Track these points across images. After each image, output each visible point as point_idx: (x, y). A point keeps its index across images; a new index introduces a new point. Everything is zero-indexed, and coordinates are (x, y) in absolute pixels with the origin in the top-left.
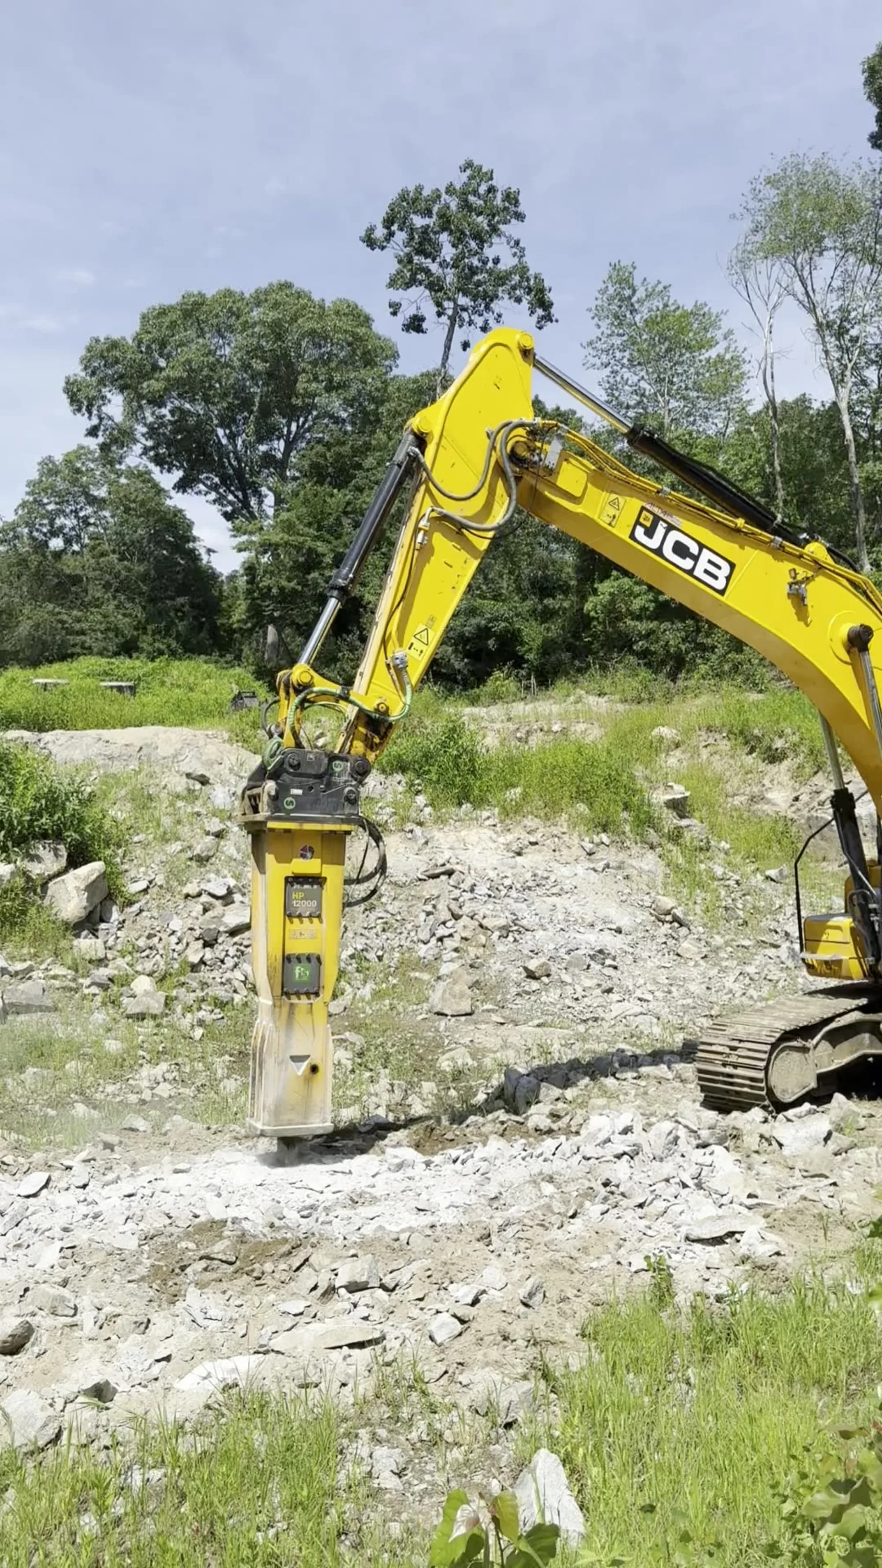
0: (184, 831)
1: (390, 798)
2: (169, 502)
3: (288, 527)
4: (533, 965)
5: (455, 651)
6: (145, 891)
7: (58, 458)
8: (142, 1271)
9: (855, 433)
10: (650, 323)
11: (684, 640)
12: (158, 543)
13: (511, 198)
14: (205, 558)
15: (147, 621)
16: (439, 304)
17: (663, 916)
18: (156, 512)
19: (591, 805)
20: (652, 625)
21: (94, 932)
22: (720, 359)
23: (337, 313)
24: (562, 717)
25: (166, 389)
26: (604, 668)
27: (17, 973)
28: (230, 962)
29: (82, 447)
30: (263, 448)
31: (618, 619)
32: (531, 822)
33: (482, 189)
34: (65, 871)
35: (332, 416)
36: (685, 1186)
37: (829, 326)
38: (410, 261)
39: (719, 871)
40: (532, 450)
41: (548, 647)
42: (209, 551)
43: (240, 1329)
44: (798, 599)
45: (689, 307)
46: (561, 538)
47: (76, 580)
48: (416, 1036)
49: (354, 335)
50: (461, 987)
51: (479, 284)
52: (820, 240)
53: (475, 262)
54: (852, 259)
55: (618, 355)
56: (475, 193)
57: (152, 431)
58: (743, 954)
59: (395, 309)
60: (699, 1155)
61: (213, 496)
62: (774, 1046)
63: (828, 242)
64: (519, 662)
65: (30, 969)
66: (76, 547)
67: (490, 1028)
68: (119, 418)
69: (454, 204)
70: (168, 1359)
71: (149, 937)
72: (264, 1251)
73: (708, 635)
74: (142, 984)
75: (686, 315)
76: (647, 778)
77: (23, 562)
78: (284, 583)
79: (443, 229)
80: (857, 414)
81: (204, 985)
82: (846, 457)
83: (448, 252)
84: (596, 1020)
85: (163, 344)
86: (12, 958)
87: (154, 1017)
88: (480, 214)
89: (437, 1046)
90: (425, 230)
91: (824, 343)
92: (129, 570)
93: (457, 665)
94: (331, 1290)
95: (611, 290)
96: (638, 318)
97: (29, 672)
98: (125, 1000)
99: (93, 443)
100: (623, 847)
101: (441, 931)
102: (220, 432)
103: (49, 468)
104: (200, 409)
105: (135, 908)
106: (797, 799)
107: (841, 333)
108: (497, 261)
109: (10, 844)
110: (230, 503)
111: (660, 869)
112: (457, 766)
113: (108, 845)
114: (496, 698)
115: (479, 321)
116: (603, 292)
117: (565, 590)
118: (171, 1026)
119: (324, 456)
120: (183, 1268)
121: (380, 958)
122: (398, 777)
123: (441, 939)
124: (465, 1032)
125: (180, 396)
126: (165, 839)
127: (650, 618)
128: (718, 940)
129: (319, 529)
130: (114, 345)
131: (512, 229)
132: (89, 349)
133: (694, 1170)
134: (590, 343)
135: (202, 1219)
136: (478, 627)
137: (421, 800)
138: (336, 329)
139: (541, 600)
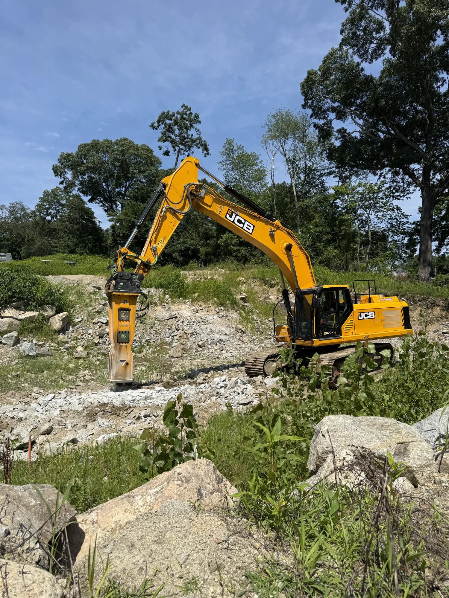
0: (93, 303)
1: (158, 295)
2: (86, 206)
3: (126, 214)
4: (200, 343)
5: (179, 255)
6: (80, 321)
7: (50, 191)
8: (84, 414)
9: (297, 193)
10: (238, 157)
11: (247, 253)
12: (82, 219)
13: (197, 116)
14: (98, 224)
15: (79, 243)
16: (174, 147)
17: (238, 330)
18: (82, 209)
19: (218, 298)
20: (238, 248)
21: (64, 334)
22: (259, 169)
23: (142, 149)
24: (211, 275)
25: (86, 170)
26: (224, 260)
27: (40, 345)
28: (107, 343)
29: (57, 187)
30: (117, 190)
31: (228, 246)
32: (200, 303)
33: (188, 113)
34: (55, 315)
35: (140, 181)
36: (239, 394)
37: (290, 161)
38: (165, 134)
39: (255, 318)
40: (197, 192)
41: (207, 254)
42: (99, 222)
43: (113, 427)
44: (272, 236)
45: (250, 153)
46: (211, 222)
47: (55, 230)
48: (165, 363)
49: (147, 156)
50: (179, 349)
51: (187, 142)
52: (287, 135)
53: (186, 135)
54: (297, 141)
55: (229, 166)
56: (186, 114)
57: (81, 183)
58: (261, 341)
59: (160, 148)
60: (243, 386)
61: (101, 204)
62: (266, 360)
63: (290, 136)
64: (198, 258)
65: (44, 344)
66: (55, 219)
67: (187, 361)
68: (70, 179)
69: (179, 117)
70: (93, 434)
71: (82, 335)
72: (119, 409)
73: (254, 251)
74: (80, 349)
75: (248, 155)
76: (235, 291)
77: (37, 223)
78: (124, 232)
79: (176, 125)
80: (298, 187)
81: (99, 349)
82: (294, 200)
83: (177, 132)
84: (218, 358)
85: (85, 156)
86: (39, 341)
87: (84, 358)
88: (187, 121)
89: (171, 366)
90: (170, 124)
91: (288, 166)
92: (73, 227)
93: (180, 259)
94: (139, 418)
95: (227, 147)
96: (234, 155)
97: (40, 258)
98: (74, 353)
99: (61, 186)
100: (227, 311)
101: (173, 334)
102: (104, 184)
103: (47, 194)
104: (97, 176)
105: (77, 326)
106: (278, 298)
107: (293, 163)
108: (192, 135)
109: (37, 306)
110: (107, 207)
111: (238, 317)
112: (178, 286)
113: (69, 307)
114: (191, 269)
115: (187, 153)
116: (224, 147)
117: (213, 237)
118: (89, 361)
119: (137, 193)
120: (96, 414)
121: (154, 342)
122: (161, 289)
123: (173, 337)
124: (180, 362)
125: (91, 172)
126: (86, 306)
127: (238, 246)
128: (254, 337)
129: (136, 215)
130: (69, 155)
131: (197, 126)
132: (61, 156)
133: (242, 389)
134: (220, 162)
135: (102, 403)
136: (186, 247)
137: (167, 296)
138: (141, 154)
139: (206, 241)
